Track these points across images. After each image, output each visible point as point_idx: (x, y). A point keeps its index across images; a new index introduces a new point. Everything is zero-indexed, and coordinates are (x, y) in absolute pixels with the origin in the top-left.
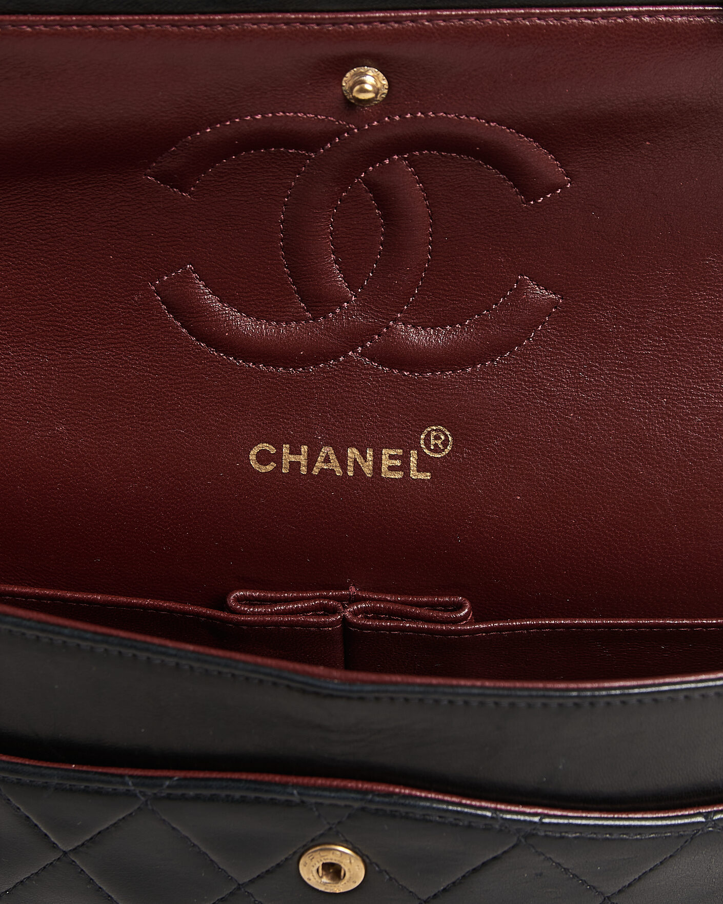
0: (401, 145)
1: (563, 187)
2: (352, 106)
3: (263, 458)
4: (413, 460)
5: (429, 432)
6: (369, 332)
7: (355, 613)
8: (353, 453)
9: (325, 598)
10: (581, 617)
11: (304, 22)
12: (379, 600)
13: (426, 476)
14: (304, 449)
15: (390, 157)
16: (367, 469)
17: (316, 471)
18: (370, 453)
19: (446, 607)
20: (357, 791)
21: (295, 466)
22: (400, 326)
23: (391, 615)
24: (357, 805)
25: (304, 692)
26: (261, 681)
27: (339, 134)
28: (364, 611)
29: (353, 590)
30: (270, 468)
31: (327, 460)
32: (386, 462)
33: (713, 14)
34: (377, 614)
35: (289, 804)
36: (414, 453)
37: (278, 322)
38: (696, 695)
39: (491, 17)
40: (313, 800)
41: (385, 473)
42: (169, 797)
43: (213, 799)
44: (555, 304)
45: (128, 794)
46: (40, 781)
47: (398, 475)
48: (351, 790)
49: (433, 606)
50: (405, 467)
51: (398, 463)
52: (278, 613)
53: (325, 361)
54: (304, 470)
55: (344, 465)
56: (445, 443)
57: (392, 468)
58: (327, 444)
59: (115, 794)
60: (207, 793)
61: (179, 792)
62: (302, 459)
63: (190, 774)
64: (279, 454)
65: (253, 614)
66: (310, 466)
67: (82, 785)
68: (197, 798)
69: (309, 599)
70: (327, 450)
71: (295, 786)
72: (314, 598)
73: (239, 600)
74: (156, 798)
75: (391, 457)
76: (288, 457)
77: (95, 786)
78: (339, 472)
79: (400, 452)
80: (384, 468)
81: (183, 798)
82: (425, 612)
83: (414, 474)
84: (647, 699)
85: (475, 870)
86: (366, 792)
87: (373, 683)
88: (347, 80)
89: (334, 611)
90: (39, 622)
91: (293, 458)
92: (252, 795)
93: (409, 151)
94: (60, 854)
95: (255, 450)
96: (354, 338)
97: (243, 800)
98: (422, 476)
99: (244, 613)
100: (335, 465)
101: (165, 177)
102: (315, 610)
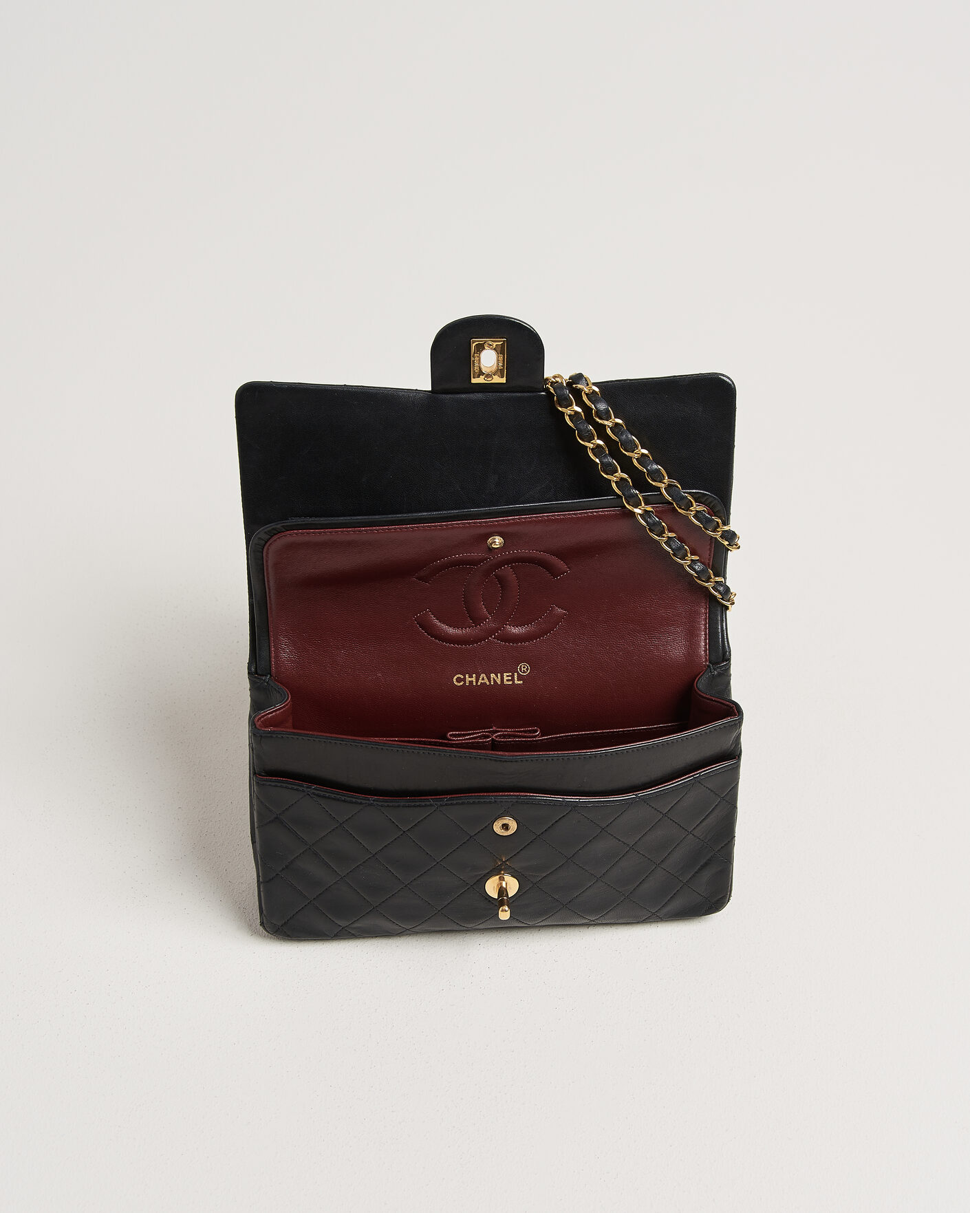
0: (508, 562)
1: (567, 572)
2: (491, 550)
3: (459, 680)
4: (516, 676)
5: (521, 666)
6: (497, 630)
7: (496, 737)
8: (493, 675)
9: (484, 732)
10: (582, 731)
11: (474, 523)
12: (505, 731)
13: (521, 682)
14: (474, 675)
15: (504, 566)
16: (499, 682)
17: (479, 684)
18: (499, 675)
19: (530, 732)
20: (515, 796)
21: (471, 682)
22: (508, 627)
23: (510, 736)
24: (514, 801)
25: (496, 760)
26: (480, 758)
27: (486, 560)
28: (500, 736)
29: (494, 728)
30: (461, 684)
31: (483, 679)
32: (505, 678)
33: (618, 510)
34: (504, 736)
35: (490, 802)
36: (516, 674)
37: (462, 628)
38: (630, 751)
39: (540, 517)
40: (499, 800)
41: (506, 682)
42: (446, 805)
43: (463, 803)
44: (565, 614)
45: (431, 805)
46: (397, 804)
47: (511, 683)
48: (512, 795)
49: (525, 732)
50: (513, 680)
51: (510, 678)
52: (467, 739)
53: (481, 642)
54: (474, 684)
55: (490, 681)
56: (527, 670)
57: (507, 680)
58: (483, 673)
59: (426, 806)
60: (460, 801)
61: (450, 802)
62: (474, 679)
63: (453, 796)
64: (465, 678)
65: (457, 740)
66: (477, 682)
67: (413, 804)
68: (457, 804)
69: (478, 733)
70: (483, 675)
71: (492, 796)
72: (480, 732)
73: (450, 735)
74: (441, 805)
75: (507, 676)
76: (468, 679)
77: (418, 804)
78: (488, 683)
79: (510, 674)
80: (505, 680)
81: (452, 804)
82: (523, 734)
83: (516, 682)
84: (614, 753)
85: (556, 822)
86: (518, 796)
87: (520, 755)
88: (490, 540)
89: (488, 737)
90: (398, 745)
91: (470, 679)
92: (477, 800)
93: (511, 563)
94: (402, 832)
95: (456, 677)
96: (491, 632)
97: (474, 803)
98: (519, 682)
99: (454, 740)
100: (486, 681)
101: (420, 578)
102: (480, 737)
